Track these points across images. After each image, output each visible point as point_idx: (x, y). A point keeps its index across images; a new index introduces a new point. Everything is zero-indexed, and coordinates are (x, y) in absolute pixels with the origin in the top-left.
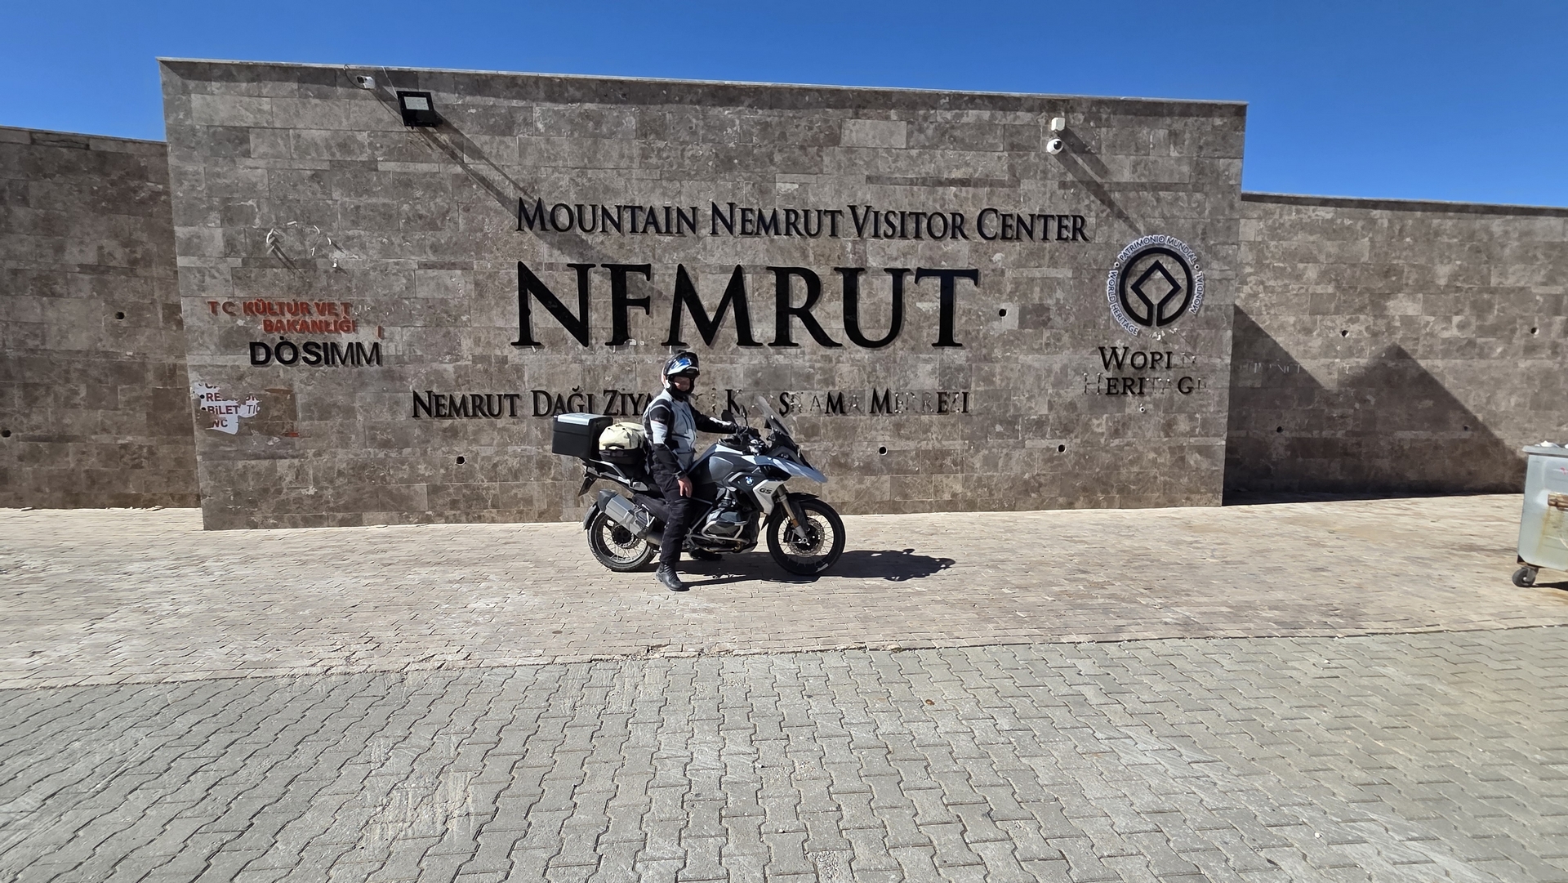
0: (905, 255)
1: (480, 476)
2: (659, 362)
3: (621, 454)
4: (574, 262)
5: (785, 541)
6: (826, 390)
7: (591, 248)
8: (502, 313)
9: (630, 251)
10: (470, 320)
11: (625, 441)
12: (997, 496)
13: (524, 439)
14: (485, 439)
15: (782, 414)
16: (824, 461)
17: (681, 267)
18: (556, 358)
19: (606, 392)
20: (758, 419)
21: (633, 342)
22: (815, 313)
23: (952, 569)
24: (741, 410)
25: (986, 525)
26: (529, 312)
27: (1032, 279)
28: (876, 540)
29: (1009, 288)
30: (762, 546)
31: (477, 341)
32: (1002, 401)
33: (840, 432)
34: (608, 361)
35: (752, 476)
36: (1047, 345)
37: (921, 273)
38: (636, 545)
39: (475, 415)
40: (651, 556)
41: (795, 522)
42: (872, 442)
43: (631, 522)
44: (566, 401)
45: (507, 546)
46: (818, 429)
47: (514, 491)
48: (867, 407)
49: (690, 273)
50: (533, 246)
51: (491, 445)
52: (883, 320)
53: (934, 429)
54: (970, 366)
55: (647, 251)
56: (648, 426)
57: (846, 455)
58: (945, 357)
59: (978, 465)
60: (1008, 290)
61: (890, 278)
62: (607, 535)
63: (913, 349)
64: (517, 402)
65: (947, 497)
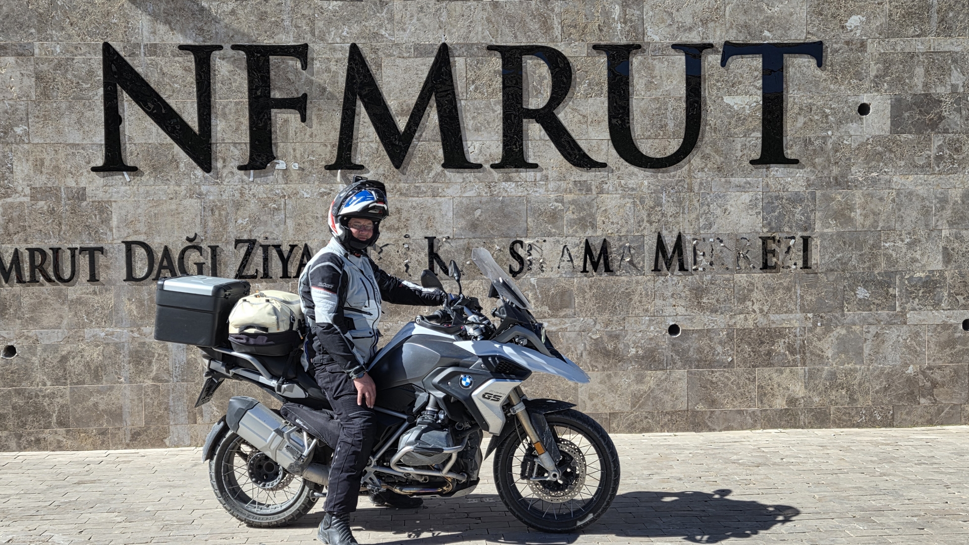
0: (704, 22)
1: (39, 376)
2: (322, 195)
3: (263, 341)
4: (190, 42)
5: (523, 476)
6: (582, 236)
7: (216, 20)
8: (79, 121)
9: (276, 24)
10: (27, 134)
11: (269, 320)
12: (863, 402)
13: (110, 316)
14: (48, 318)
15: (514, 273)
16: (581, 347)
17: (354, 47)
18: (162, 190)
19: (238, 242)
20: (476, 283)
21: (281, 165)
22: (564, 115)
23: (796, 523)
24: (451, 269)
25: (848, 449)
26: (119, 120)
27: (912, 55)
28: (667, 474)
29: (874, 69)
30: (486, 486)
31: (39, 165)
32: (866, 250)
33: (604, 300)
34: (242, 194)
35: (470, 374)
36: (939, 158)
37: (731, 50)
38: (286, 484)
39: (34, 280)
40: (310, 503)
41: (539, 448)
42: (655, 316)
43: (279, 448)
44: (176, 256)
45: (80, 488)
46: (571, 295)
47: (93, 399)
48: (648, 262)
49: (369, 56)
50: (126, 17)
51: (58, 327)
52: (671, 125)
53: (755, 295)
54: (813, 194)
55: (303, 24)
56: (307, 295)
57: (615, 337)
58: (771, 182)
59: (829, 353)
60: (873, 74)
61: (680, 59)
62: (240, 468)
63: (719, 169)
64: (101, 259)
65: (780, 403)
